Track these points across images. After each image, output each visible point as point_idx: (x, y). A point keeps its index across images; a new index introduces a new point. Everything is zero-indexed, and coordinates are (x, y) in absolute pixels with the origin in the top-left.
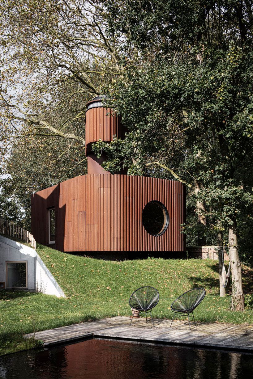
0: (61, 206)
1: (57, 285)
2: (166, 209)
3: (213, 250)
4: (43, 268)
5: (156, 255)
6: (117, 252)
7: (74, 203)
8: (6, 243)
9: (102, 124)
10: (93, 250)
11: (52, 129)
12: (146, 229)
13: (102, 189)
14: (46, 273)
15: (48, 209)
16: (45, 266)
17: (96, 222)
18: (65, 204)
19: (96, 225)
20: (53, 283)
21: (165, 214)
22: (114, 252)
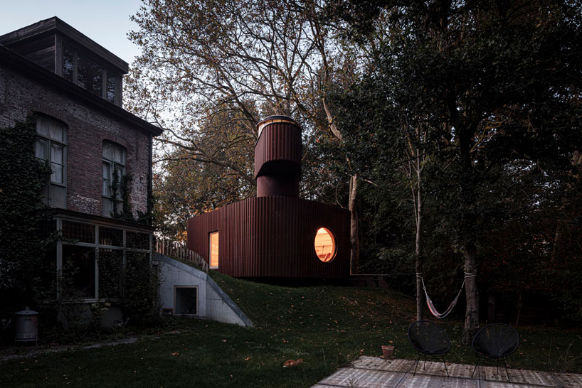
2: (334, 235)
8: (174, 266)
15: (209, 233)
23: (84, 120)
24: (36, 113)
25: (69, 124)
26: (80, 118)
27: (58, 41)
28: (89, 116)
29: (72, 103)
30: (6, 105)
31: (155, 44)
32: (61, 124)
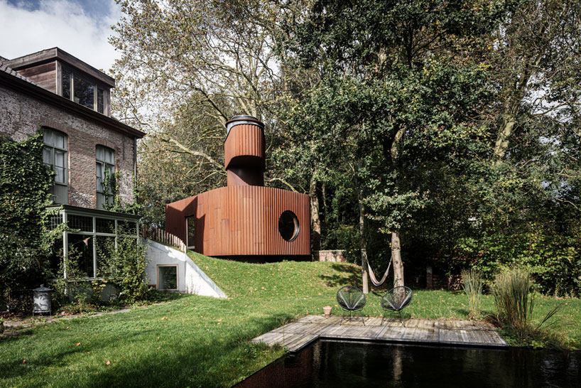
0: (199, 216)
1: (216, 286)
2: (296, 218)
3: (330, 253)
4: (196, 271)
5: (290, 258)
6: (259, 255)
7: (217, 212)
8: (156, 248)
9: (247, 140)
10: (236, 254)
11: (181, 146)
12: (281, 235)
13: (245, 199)
14: (200, 275)
15: (186, 217)
16: (198, 269)
17: (239, 228)
18: (204, 216)
19: (239, 232)
20: (210, 284)
21: (295, 222)
22: (256, 255)
23: (81, 130)
24: (43, 127)
25: (68, 134)
26: (78, 128)
27: (58, 66)
28: (85, 126)
29: (70, 116)
30: (21, 123)
31: (133, 48)
32: (61, 134)
